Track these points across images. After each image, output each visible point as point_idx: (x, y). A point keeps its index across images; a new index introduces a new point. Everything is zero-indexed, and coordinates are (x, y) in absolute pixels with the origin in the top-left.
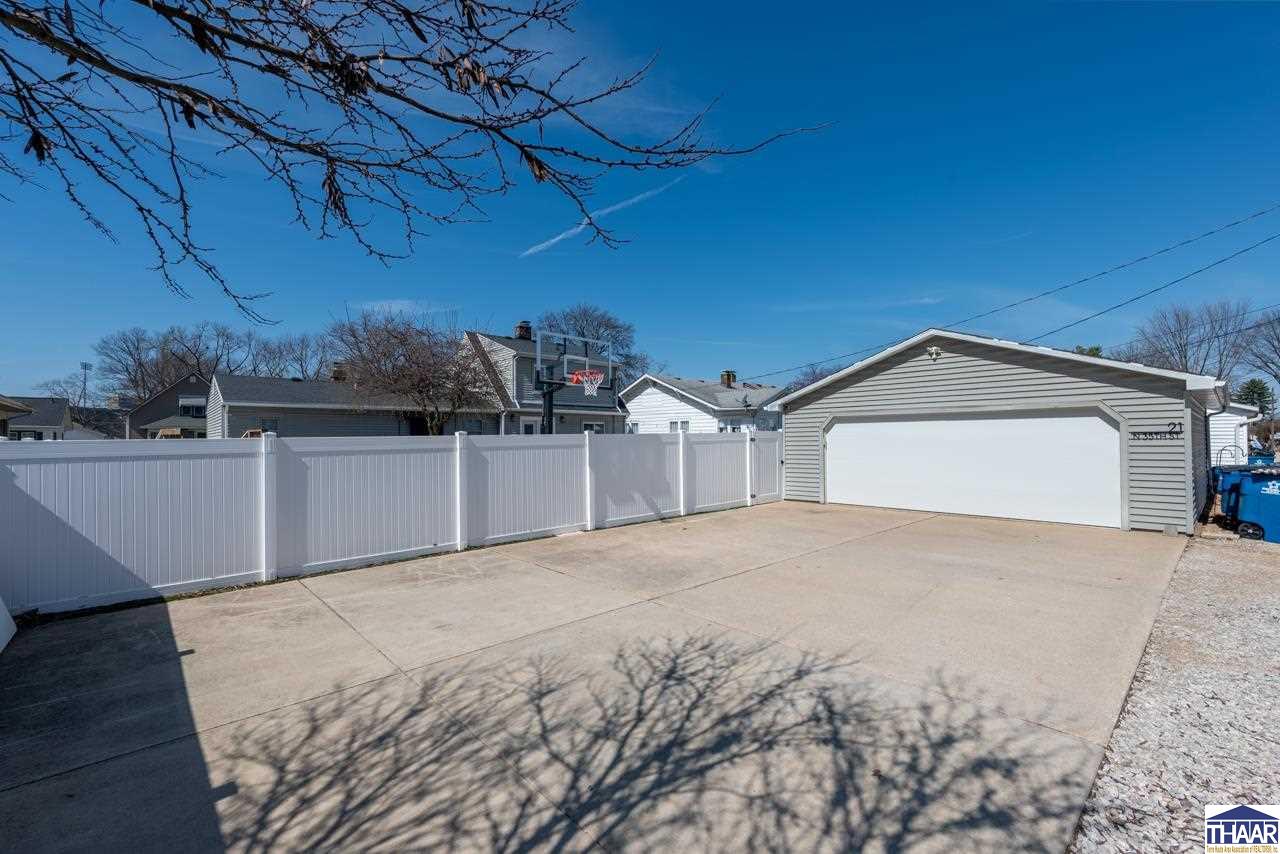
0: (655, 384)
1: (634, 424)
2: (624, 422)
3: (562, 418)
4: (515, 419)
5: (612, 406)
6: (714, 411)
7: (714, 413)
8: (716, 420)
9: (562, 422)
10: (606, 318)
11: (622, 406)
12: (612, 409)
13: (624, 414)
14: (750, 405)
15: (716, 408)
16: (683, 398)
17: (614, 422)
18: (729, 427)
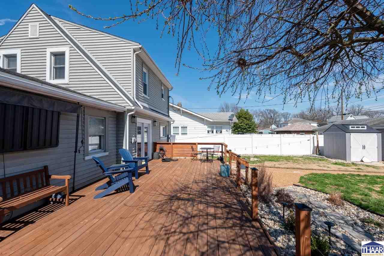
18: (215, 131)
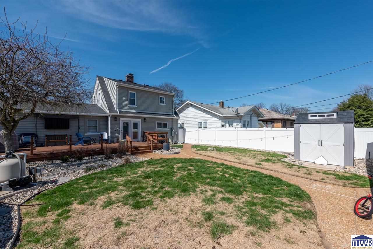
0: (192, 105)
1: (182, 123)
2: (177, 121)
3: (145, 119)
4: (118, 119)
5: (171, 114)
6: (220, 117)
7: (220, 118)
8: (220, 121)
9: (145, 122)
10: (174, 87)
11: (176, 114)
12: (172, 115)
13: (177, 118)
14: (239, 114)
15: (221, 115)
16: (204, 111)
17: (172, 121)
18: (227, 124)
